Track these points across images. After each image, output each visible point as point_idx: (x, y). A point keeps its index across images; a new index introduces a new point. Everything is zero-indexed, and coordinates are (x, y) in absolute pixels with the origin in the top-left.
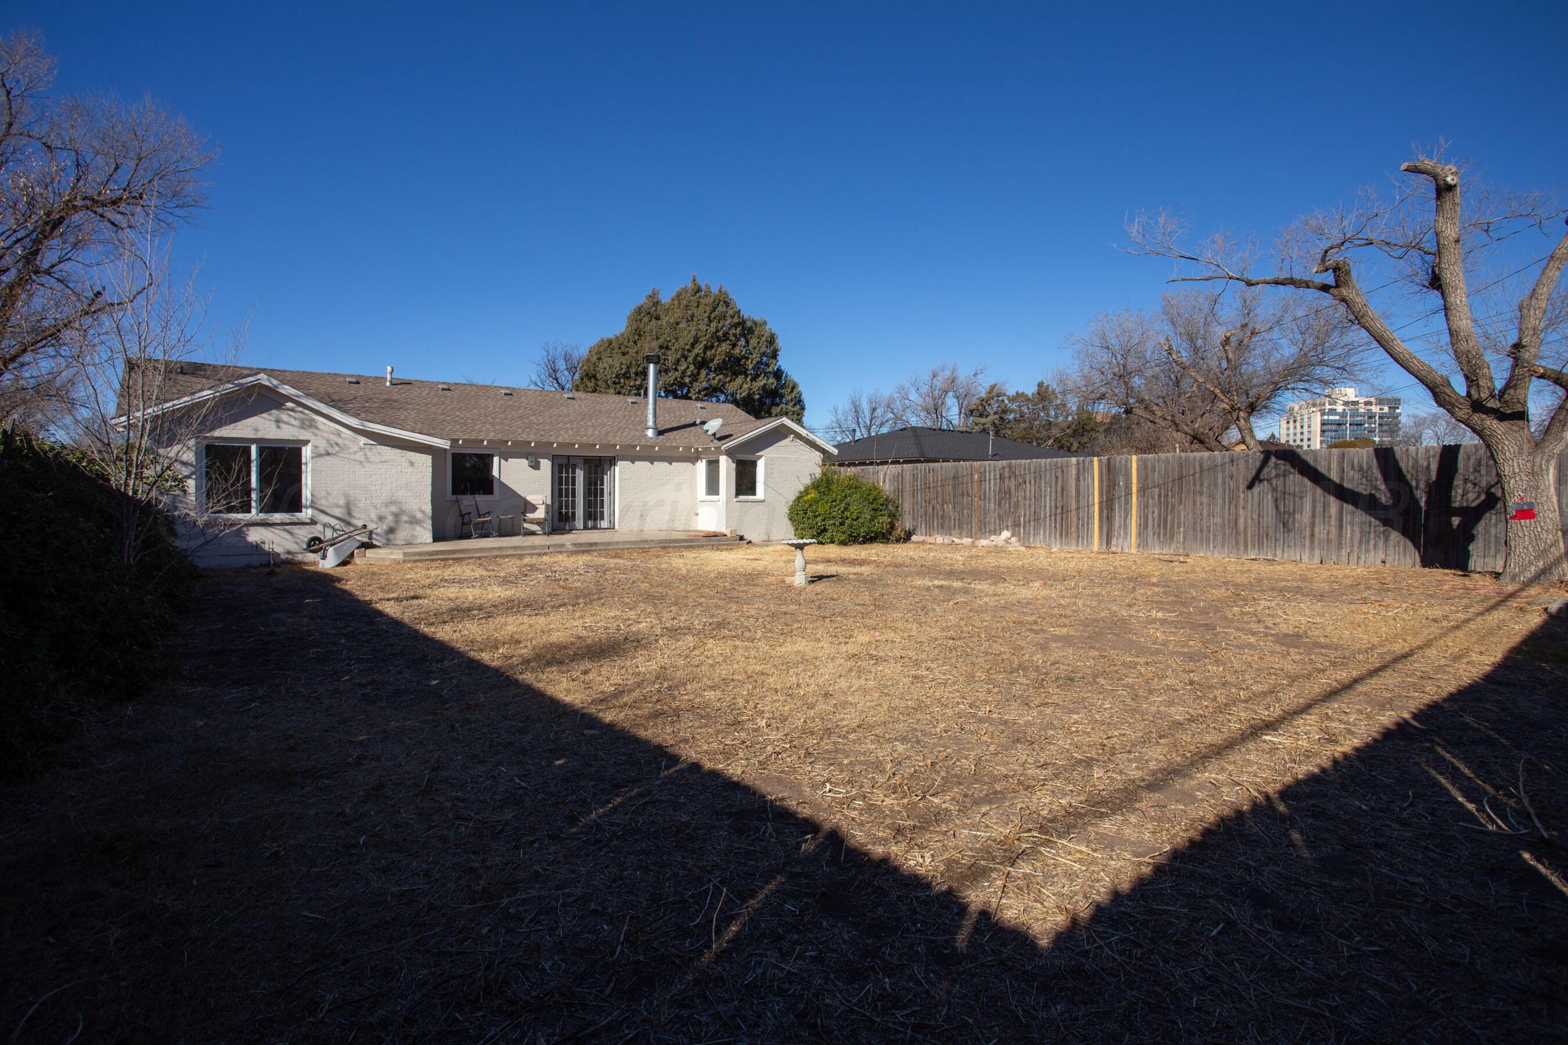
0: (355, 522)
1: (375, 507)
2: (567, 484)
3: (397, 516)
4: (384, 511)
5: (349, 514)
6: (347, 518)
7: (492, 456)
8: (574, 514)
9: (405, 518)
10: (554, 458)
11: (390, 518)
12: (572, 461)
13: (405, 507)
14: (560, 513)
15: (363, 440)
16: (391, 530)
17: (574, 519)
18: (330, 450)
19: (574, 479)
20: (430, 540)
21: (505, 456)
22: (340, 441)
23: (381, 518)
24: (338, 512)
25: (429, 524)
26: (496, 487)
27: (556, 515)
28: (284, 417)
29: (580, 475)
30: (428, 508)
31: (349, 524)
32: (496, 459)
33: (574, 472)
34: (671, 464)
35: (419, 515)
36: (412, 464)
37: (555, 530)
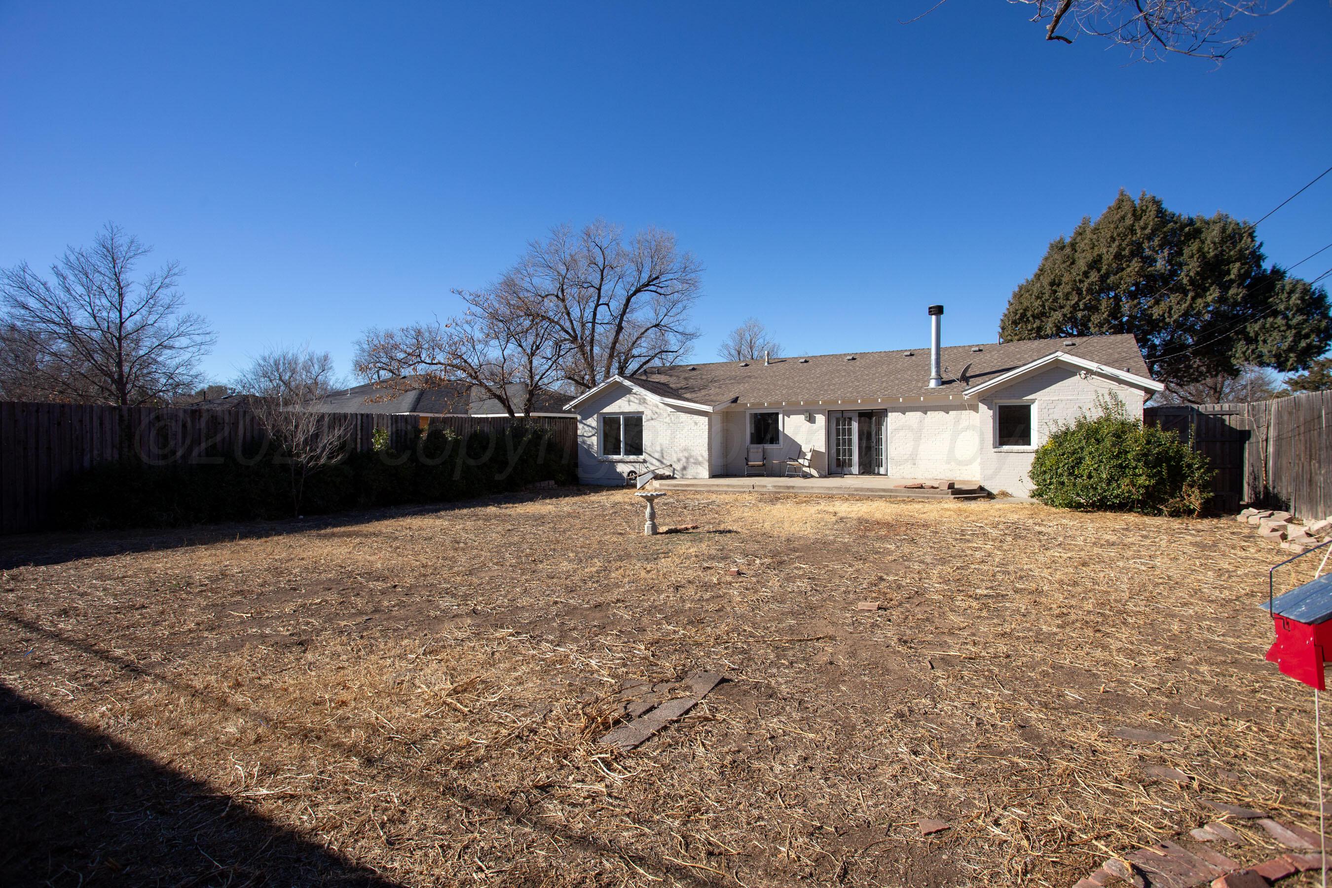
0: (665, 461)
1: (676, 452)
2: (844, 435)
3: (687, 459)
4: (681, 455)
5: (663, 457)
6: (661, 459)
7: (777, 414)
8: (850, 460)
9: (692, 460)
10: (829, 415)
11: (684, 460)
12: (846, 415)
13: (693, 453)
14: (838, 460)
15: (670, 409)
16: (684, 468)
17: (850, 465)
18: (654, 417)
19: (850, 430)
20: (707, 476)
21: (788, 414)
22: (658, 411)
23: (679, 460)
24: (657, 455)
25: (706, 465)
26: (781, 437)
27: (834, 462)
28: (632, 398)
29: (855, 426)
30: (706, 454)
31: (662, 463)
32: (780, 416)
33: (850, 424)
34: (948, 413)
35: (700, 459)
36: (696, 424)
37: (830, 474)
